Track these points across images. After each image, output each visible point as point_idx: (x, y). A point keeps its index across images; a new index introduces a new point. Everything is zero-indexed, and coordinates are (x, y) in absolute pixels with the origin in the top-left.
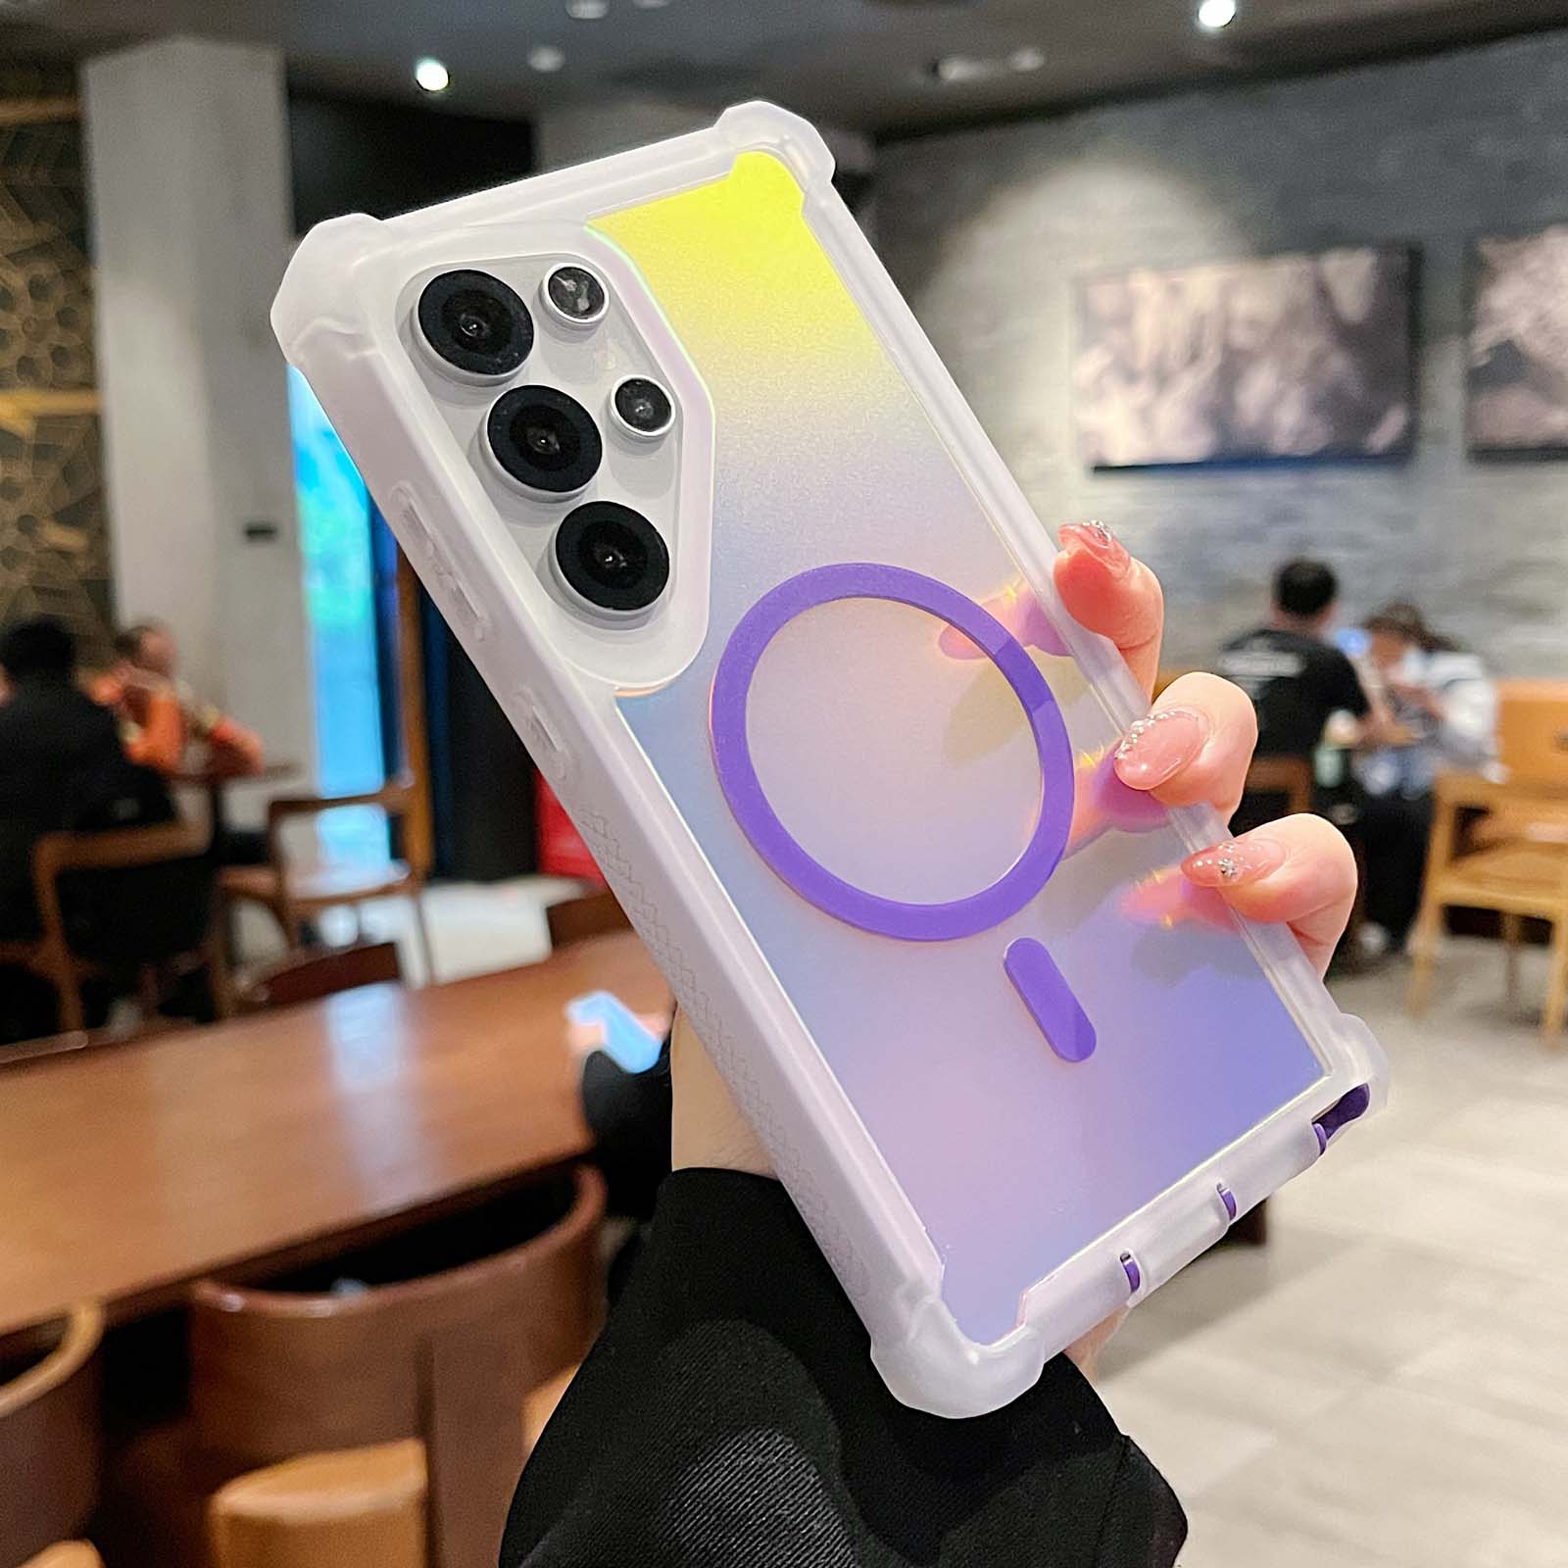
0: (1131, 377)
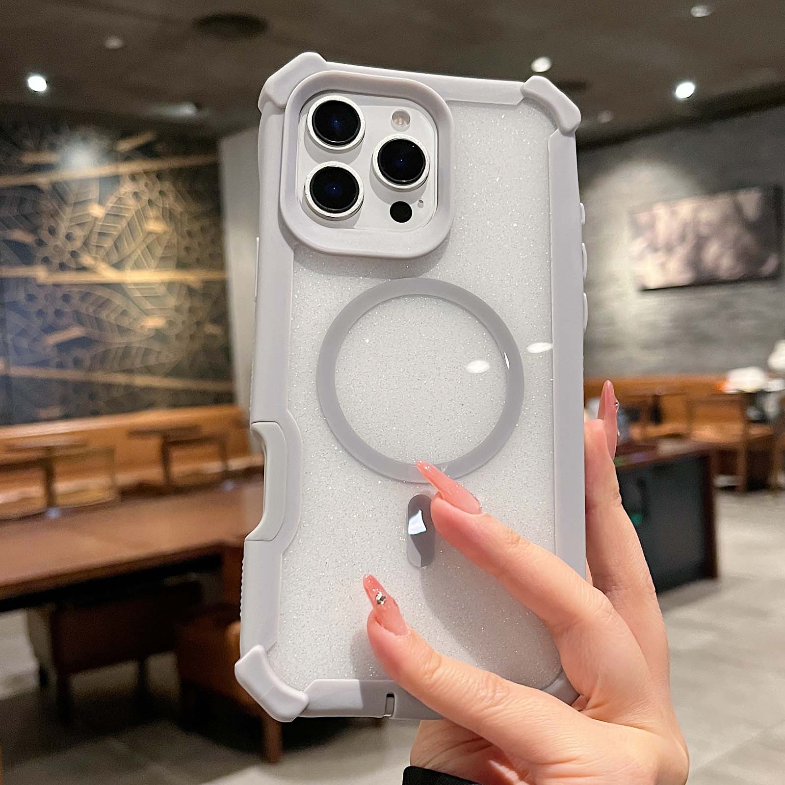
0: (656, 250)
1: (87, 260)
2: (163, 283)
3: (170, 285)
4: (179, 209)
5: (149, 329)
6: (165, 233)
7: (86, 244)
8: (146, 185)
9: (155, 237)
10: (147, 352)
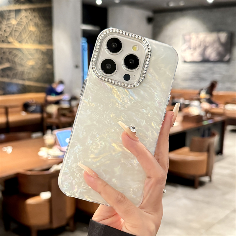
0: (190, 49)
1: (11, 39)
2: (35, 49)
3: (37, 50)
4: (40, 23)
5: (30, 65)
6: (35, 31)
7: (11, 34)
8: (30, 13)
9: (32, 33)
10: (29, 73)
